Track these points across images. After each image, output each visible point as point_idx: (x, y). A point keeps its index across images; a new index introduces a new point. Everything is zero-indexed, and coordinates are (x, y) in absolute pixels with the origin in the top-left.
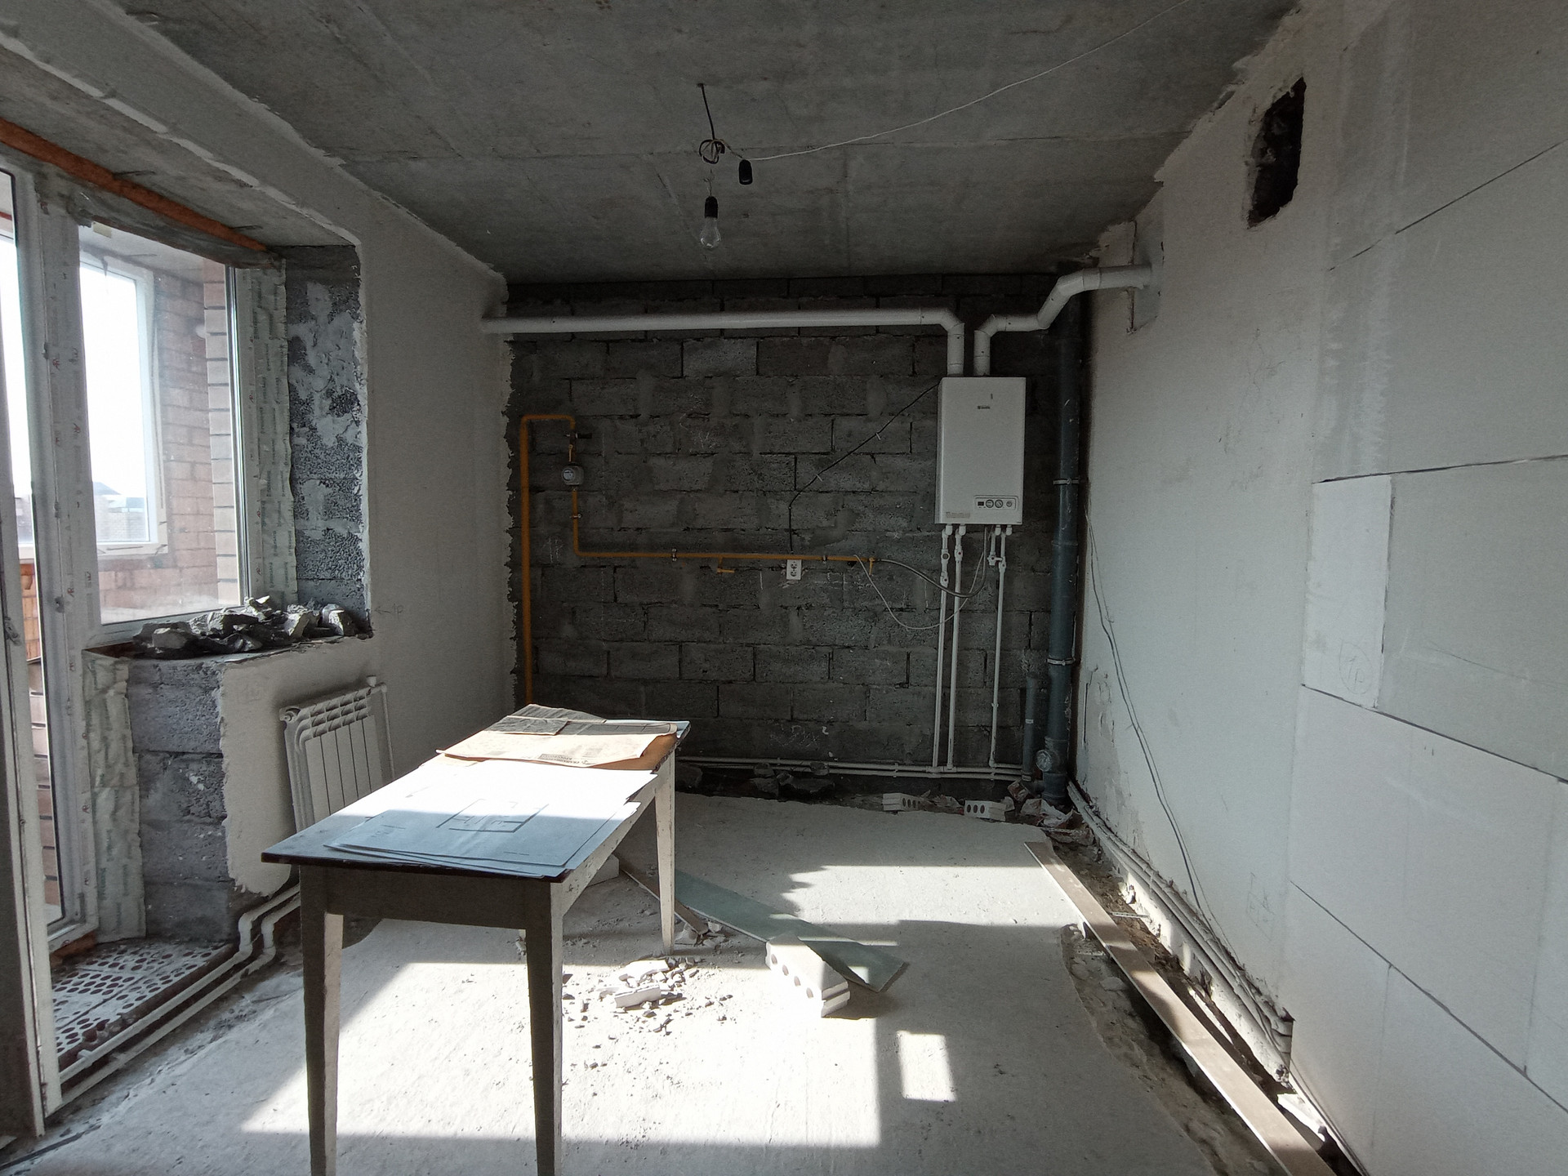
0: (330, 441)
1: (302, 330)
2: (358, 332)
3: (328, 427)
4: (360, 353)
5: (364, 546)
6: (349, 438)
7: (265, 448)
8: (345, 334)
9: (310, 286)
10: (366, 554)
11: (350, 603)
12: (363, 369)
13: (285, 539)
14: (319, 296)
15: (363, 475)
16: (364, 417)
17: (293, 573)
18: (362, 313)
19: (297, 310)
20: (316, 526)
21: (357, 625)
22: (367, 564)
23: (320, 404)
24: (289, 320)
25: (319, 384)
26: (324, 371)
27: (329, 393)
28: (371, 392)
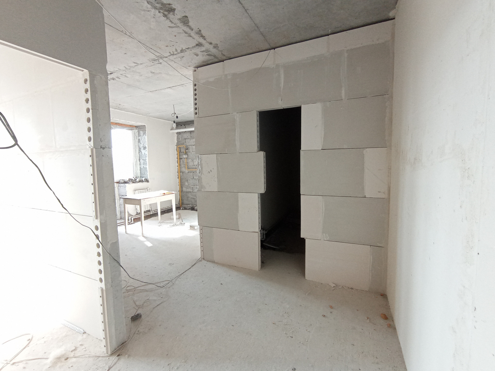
0: (143, 154)
1: (140, 138)
2: (146, 137)
3: (143, 151)
4: (146, 141)
5: (148, 169)
6: (145, 153)
7: (136, 155)
8: (144, 138)
9: (141, 131)
11: (146, 178)
12: (147, 143)
13: (139, 169)
14: (141, 133)
15: (147, 158)
16: (147, 150)
17: (140, 173)
18: (146, 135)
19: (139, 135)
20: (142, 166)
21: (147, 181)
22: (148, 172)
23: (142, 148)
24: (138, 137)
25: (142, 145)
26: (142, 144)
27: (143, 147)
28: (148, 146)
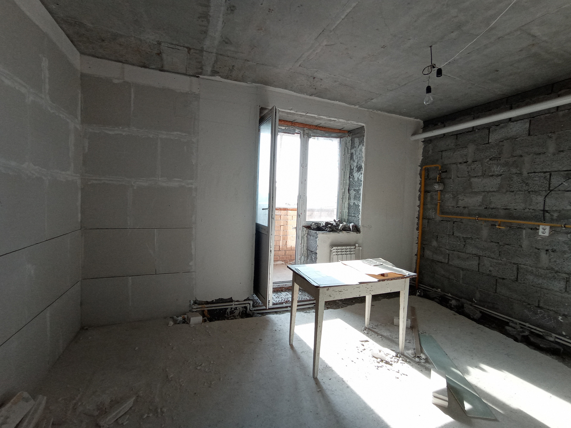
0: (356, 179)
1: (353, 151)
2: (364, 148)
3: (356, 175)
4: (363, 155)
5: (360, 208)
6: (360, 178)
7: (344, 182)
8: (361, 150)
9: (355, 139)
10: (361, 210)
11: (356, 223)
12: (364, 159)
13: (346, 205)
14: (357, 140)
15: (362, 188)
16: (363, 172)
17: (347, 214)
18: (365, 144)
19: (353, 145)
20: (352, 201)
21: (356, 229)
22: (361, 213)
23: (355, 169)
24: (351, 149)
25: (355, 164)
26: (356, 161)
27: (357, 166)
28: (365, 165)
